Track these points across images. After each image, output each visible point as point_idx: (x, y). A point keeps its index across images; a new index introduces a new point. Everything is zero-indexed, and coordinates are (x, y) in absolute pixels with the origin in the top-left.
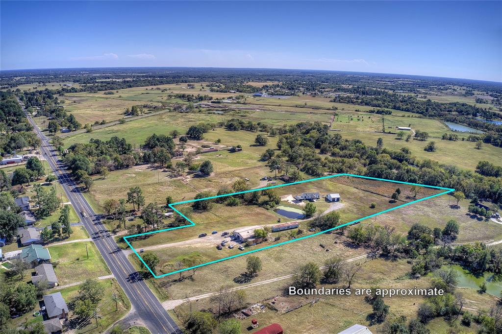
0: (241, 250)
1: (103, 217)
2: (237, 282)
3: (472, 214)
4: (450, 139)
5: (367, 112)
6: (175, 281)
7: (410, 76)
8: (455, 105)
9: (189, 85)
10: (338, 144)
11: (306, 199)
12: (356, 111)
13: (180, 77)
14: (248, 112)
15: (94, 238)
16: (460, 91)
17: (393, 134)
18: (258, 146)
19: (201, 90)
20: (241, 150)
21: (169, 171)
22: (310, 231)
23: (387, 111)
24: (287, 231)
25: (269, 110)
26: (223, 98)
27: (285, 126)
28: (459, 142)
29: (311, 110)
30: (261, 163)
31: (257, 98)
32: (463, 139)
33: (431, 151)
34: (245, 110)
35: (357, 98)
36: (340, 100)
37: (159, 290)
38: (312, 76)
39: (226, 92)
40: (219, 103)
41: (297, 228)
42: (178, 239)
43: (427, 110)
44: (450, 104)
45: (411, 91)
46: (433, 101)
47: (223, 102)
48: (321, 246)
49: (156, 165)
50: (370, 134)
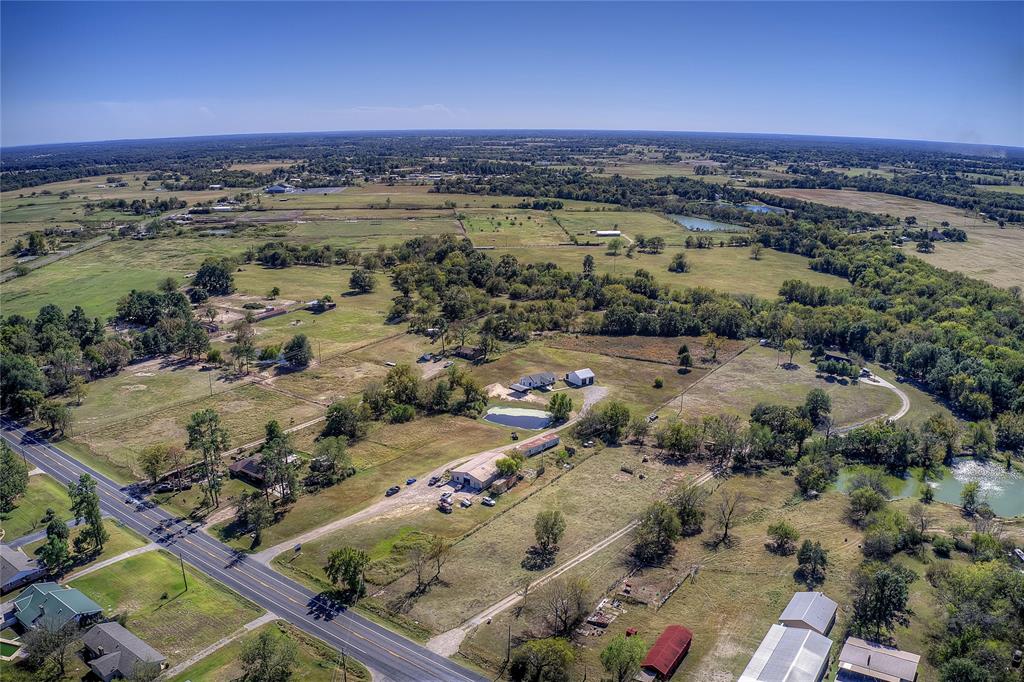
0: (491, 506)
1: (145, 490)
2: (531, 568)
3: (825, 375)
4: (700, 246)
5: (515, 207)
6: (412, 595)
7: (540, 131)
8: (668, 182)
9: (110, 181)
10: (514, 273)
11: (534, 388)
12: (493, 207)
13: (75, 165)
14: (283, 227)
15: (162, 541)
16: (651, 155)
17: (594, 245)
18: (358, 294)
19: (144, 189)
20: (334, 305)
21: (216, 368)
22: (585, 447)
23: (554, 203)
24: (544, 454)
25: (323, 219)
26: (210, 202)
27: (382, 249)
28: (717, 250)
29: (405, 214)
30: (393, 329)
31: (278, 197)
32: (722, 244)
33: (683, 271)
34: (274, 224)
35: (478, 182)
36: (448, 188)
37: (395, 620)
38: (354, 144)
39: (203, 189)
40: (207, 212)
41: (556, 445)
42: (347, 507)
43: (623, 195)
44: (657, 180)
45: (564, 161)
46: (624, 177)
47: (214, 211)
48: (624, 470)
49: (174, 357)
50: (554, 250)
